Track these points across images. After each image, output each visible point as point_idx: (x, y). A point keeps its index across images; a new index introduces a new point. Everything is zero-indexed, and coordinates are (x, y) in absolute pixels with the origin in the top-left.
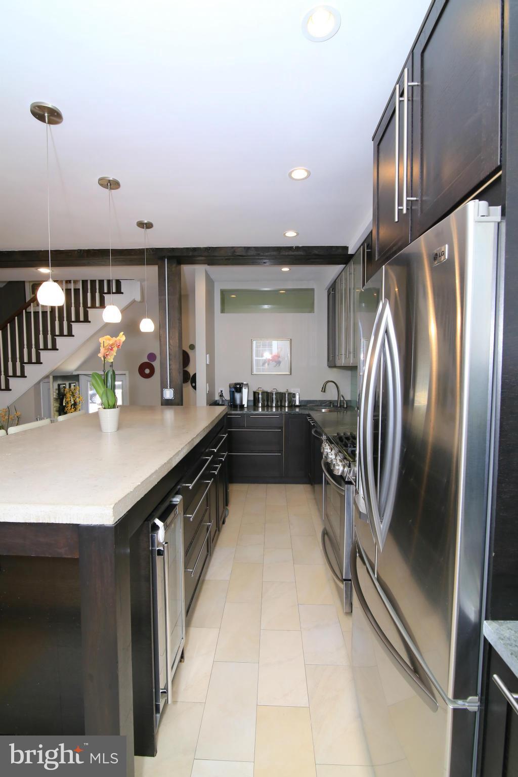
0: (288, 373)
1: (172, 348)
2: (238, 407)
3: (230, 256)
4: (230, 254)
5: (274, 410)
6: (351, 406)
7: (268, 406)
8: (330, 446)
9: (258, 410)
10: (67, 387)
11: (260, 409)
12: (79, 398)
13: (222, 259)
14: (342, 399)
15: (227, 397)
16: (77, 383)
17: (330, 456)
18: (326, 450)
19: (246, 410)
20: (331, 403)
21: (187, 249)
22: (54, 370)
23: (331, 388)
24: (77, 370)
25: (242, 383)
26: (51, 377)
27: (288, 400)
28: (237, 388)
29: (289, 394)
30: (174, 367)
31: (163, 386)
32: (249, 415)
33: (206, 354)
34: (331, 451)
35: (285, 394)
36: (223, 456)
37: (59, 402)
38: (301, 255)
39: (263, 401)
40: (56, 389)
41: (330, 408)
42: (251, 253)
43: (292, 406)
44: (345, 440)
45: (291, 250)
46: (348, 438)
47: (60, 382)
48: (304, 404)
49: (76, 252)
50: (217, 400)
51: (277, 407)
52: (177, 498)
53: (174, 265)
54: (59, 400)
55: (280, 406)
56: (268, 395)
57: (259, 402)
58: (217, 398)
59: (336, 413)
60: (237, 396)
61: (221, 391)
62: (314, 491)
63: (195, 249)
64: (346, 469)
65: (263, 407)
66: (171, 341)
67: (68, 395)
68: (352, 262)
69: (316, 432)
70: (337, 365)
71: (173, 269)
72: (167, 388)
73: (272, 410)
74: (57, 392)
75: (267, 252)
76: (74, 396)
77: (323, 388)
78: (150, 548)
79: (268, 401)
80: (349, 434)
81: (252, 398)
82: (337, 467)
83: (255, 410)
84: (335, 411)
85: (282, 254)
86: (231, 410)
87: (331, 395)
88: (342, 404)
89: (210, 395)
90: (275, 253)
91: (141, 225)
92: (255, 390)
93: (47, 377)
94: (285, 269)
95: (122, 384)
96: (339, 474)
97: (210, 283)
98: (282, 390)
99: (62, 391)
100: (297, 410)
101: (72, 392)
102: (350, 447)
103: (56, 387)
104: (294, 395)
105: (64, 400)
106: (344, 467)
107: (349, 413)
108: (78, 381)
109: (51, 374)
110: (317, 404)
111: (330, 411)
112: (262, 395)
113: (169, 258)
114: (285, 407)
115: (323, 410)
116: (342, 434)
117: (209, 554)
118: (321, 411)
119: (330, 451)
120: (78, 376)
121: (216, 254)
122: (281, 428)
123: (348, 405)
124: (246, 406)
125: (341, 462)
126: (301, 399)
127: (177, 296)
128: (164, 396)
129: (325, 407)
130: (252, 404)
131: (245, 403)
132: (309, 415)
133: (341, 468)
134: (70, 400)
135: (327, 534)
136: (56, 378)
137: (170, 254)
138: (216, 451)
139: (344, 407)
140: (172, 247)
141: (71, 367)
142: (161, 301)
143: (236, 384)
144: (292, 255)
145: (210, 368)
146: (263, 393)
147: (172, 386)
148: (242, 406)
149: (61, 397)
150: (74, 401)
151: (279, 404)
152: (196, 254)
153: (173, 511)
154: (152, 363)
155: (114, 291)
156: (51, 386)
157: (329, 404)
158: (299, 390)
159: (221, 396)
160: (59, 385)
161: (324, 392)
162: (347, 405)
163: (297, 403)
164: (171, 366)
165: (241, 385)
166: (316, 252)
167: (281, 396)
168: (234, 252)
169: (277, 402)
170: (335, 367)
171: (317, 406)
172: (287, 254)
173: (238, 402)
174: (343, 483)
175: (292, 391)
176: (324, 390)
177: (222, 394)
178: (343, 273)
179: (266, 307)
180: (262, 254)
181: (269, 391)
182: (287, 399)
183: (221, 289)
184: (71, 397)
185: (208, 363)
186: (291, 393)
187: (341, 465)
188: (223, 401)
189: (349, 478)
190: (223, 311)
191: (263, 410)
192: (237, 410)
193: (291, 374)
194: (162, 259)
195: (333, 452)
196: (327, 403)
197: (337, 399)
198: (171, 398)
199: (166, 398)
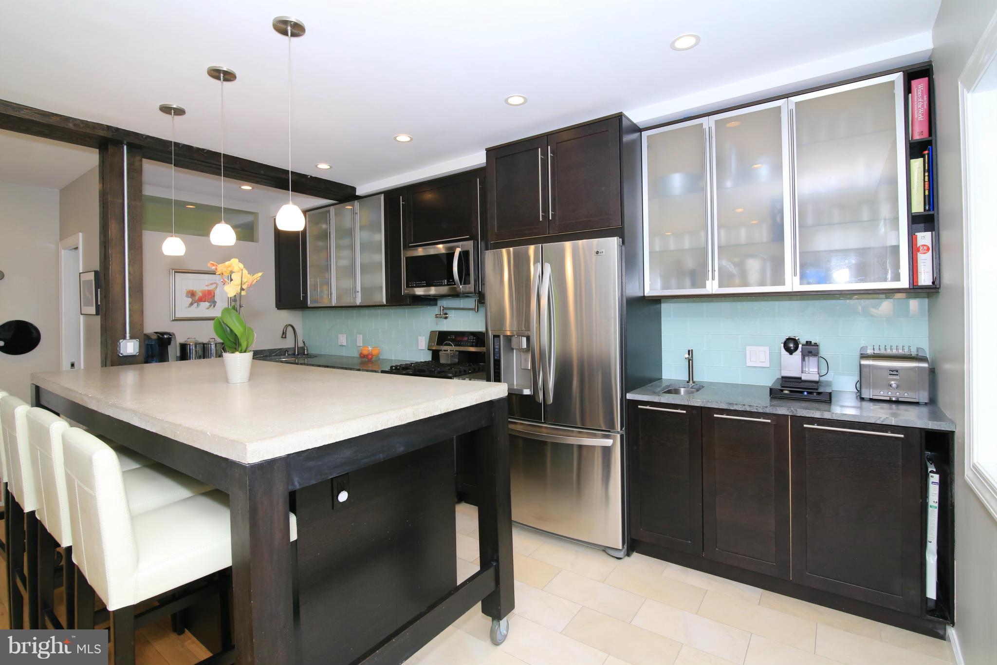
20: (287, 351)
25: (169, 333)
56: (204, 348)
68: (357, 203)
70: (310, 306)
72: (124, 338)
94: (247, 187)
112: (195, 347)
128: (122, 351)
139: (305, 354)
143: (163, 334)
146: (197, 345)
147: (132, 335)
161: (285, 337)
176: (284, 335)
181: (205, 341)
196: (278, 352)
197: (292, 346)
198: (135, 354)
199: (124, 354)
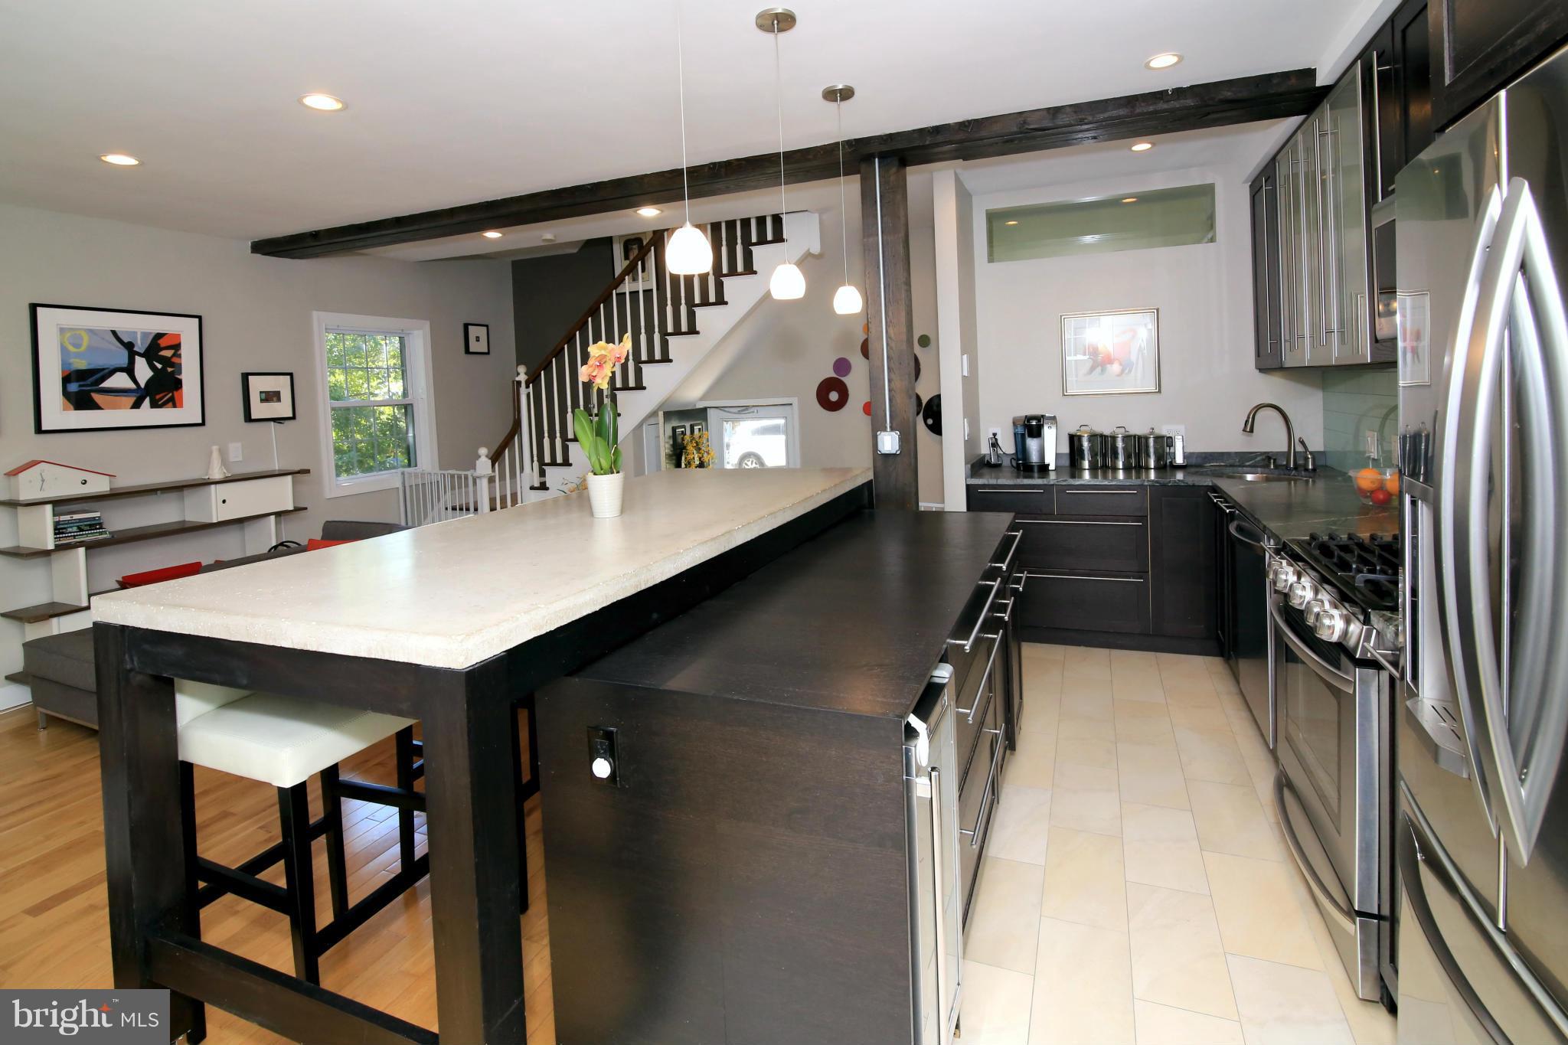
0: (1153, 388)
1: (893, 345)
2: (1036, 469)
3: (1016, 133)
4: (1015, 129)
5: (1121, 475)
6: (1326, 466)
7: (1105, 467)
8: (1292, 566)
9: (1080, 477)
10: (688, 432)
11: (1087, 475)
12: (708, 453)
13: (997, 143)
14: (1299, 448)
15: (1008, 446)
16: (704, 424)
17: (1299, 592)
18: (1283, 577)
19: (1052, 476)
20: (1269, 458)
21: (921, 131)
22: (666, 401)
23: (1269, 422)
24: (703, 398)
25: (1043, 416)
26: (661, 414)
27: (1155, 453)
28: (1032, 427)
29: (1159, 439)
30: (897, 384)
31: (877, 427)
32: (1062, 489)
33: (962, 355)
34: (1299, 578)
35: (1147, 439)
36: (1018, 581)
37: (674, 462)
38: (1188, 108)
39: (1094, 455)
40: (670, 437)
41: (1267, 470)
42: (1063, 119)
43: (1165, 466)
44: (1337, 552)
45: (1162, 99)
46: (1345, 548)
47: (675, 423)
48: (1197, 462)
49: (706, 169)
50: (985, 456)
51: (1127, 468)
52: (942, 669)
53: (894, 170)
54: (674, 457)
55: (1135, 466)
56: (1104, 445)
57: (1083, 458)
58: (985, 449)
59: (1285, 484)
60: (1032, 444)
61: (995, 435)
62: (1236, 677)
63: (937, 130)
64: (1355, 628)
65: (1093, 468)
66: (891, 331)
67: (690, 448)
68: (1326, 106)
69: (1240, 529)
70: (1287, 365)
71: (892, 178)
72: (885, 430)
73: (1115, 477)
74: (671, 442)
75: (1102, 113)
76: (700, 449)
77: (1247, 422)
78: (905, 777)
79: (1104, 456)
80: (1344, 537)
81: (1065, 449)
82: (1327, 622)
83: (1073, 476)
84: (1279, 480)
85: (1138, 111)
86: (1018, 477)
87: (1271, 438)
88: (1301, 462)
89: (971, 443)
90: (1122, 112)
91: (831, 95)
92: (1073, 431)
93: (654, 414)
94: (1142, 146)
95: (786, 424)
96: (1335, 638)
97: (964, 199)
98: (1138, 429)
99: (679, 440)
100: (1180, 476)
101: (697, 443)
102: (1359, 571)
103: (669, 432)
104: (1170, 442)
105: (683, 458)
106: (1348, 622)
107: (1321, 484)
108: (705, 419)
109: (660, 408)
110: (1231, 461)
111: (1267, 480)
112: (1090, 441)
113: (883, 157)
114: (1148, 469)
115: (1249, 477)
116: (1326, 538)
117: (996, 800)
118: (1242, 478)
119: (1295, 578)
120: (705, 410)
121: (984, 133)
122: (1142, 518)
123: (1318, 463)
124: (1052, 467)
125: (1336, 607)
126: (1190, 450)
127: (902, 234)
128: (880, 447)
129: (1253, 468)
130: (1066, 462)
131: (1050, 460)
132: (1215, 489)
133: (1339, 625)
134: (694, 458)
135: (1290, 785)
136: (668, 415)
137: (884, 148)
138: (1004, 568)
139: (1306, 470)
140: (888, 132)
141: (693, 395)
142: (868, 250)
143: (1029, 418)
144: (1165, 111)
145: (970, 384)
146: (1093, 437)
147: (894, 425)
148: (1044, 469)
149: (678, 451)
150: (700, 458)
151: (1133, 461)
152: (940, 138)
153: (939, 701)
154: (843, 379)
155: (770, 237)
156: (662, 431)
157: (1263, 462)
158: (1182, 428)
159: (995, 445)
160: (674, 429)
161: (1252, 431)
162: (1314, 463)
163: (1179, 460)
164: (893, 383)
165: (1040, 419)
166: (1228, 94)
167: (1137, 445)
168: (1025, 122)
169: (1128, 457)
170: (1280, 369)
171: (1231, 466)
172: (1151, 108)
173: (1034, 458)
174: (1344, 660)
175: (1164, 431)
176: (1249, 427)
177: (996, 440)
178: (1300, 136)
179: (1088, 239)
180: (1090, 118)
181: (1107, 432)
182: (1152, 450)
183: (987, 210)
184: (695, 452)
185: (966, 374)
186: (1163, 437)
187: (1337, 617)
188: (998, 456)
189: (1365, 650)
190: (991, 259)
191: (1094, 475)
192: (1032, 477)
193: (1160, 391)
194: (868, 159)
195: (1306, 581)
196: (1258, 459)
197: (1285, 449)
198: (894, 452)
199: (883, 452)
